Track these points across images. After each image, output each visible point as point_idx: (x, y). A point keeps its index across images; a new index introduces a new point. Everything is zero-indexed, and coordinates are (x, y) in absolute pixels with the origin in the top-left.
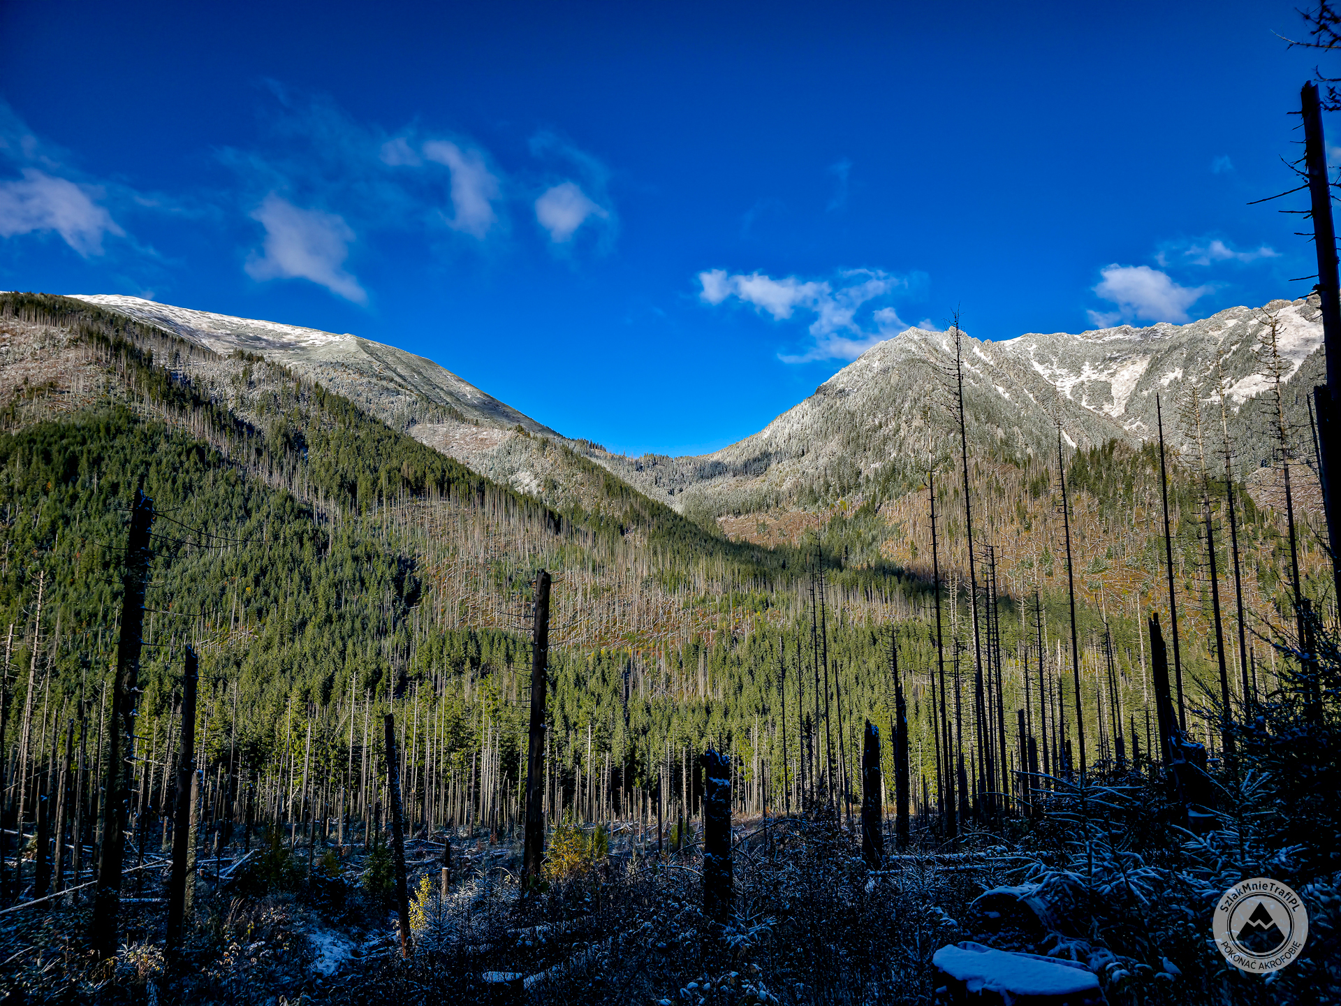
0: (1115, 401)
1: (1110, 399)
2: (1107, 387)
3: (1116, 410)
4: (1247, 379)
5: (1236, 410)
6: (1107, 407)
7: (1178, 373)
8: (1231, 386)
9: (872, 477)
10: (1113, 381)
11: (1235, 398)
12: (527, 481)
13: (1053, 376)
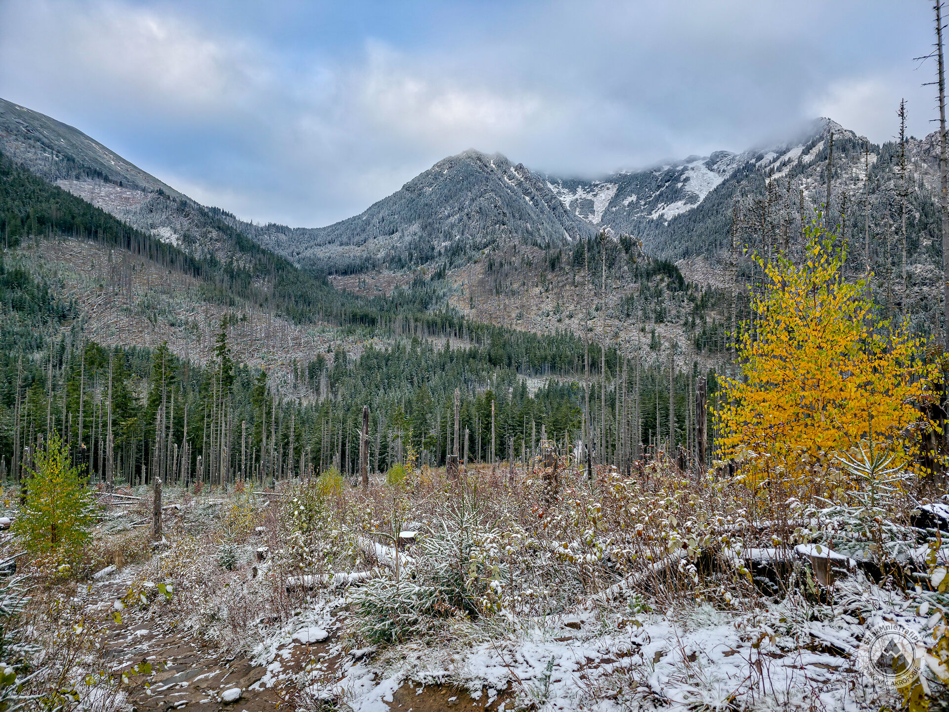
0: (596, 213)
1: (593, 212)
2: (591, 203)
3: (596, 219)
4: (673, 205)
5: (666, 224)
6: (590, 217)
7: (634, 198)
8: (664, 209)
9: (443, 251)
10: (595, 199)
11: (665, 217)
12: (168, 234)
13: (559, 193)
